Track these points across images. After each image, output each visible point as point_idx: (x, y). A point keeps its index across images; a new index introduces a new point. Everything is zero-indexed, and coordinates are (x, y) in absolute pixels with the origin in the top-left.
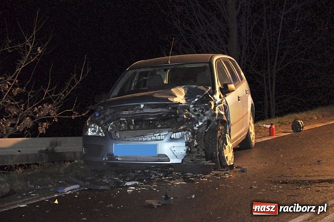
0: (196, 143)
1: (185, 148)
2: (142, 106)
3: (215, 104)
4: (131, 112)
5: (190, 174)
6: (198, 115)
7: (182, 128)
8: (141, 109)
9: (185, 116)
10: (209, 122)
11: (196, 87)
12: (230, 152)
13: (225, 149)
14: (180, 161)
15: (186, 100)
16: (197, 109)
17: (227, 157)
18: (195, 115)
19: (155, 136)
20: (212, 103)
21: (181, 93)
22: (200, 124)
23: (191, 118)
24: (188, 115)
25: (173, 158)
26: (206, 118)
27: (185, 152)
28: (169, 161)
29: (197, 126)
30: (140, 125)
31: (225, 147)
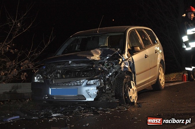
0: (107, 87)
1: (97, 91)
2: (70, 62)
3: (122, 60)
4: (62, 66)
5: (101, 108)
6: (109, 68)
7: (96, 77)
8: (70, 64)
9: (99, 69)
10: (116, 73)
11: (109, 49)
12: (134, 93)
13: (129, 91)
14: (92, 100)
15: (101, 58)
16: (109, 64)
17: (131, 97)
18: (107, 68)
19: (77, 83)
20: (121, 60)
21: (98, 53)
22: (110, 74)
23: (104, 70)
24: (102, 68)
25: (88, 98)
26: (114, 70)
27: (96, 93)
28: (86, 100)
29: (108, 75)
30: (69, 75)
31: (129, 90)
